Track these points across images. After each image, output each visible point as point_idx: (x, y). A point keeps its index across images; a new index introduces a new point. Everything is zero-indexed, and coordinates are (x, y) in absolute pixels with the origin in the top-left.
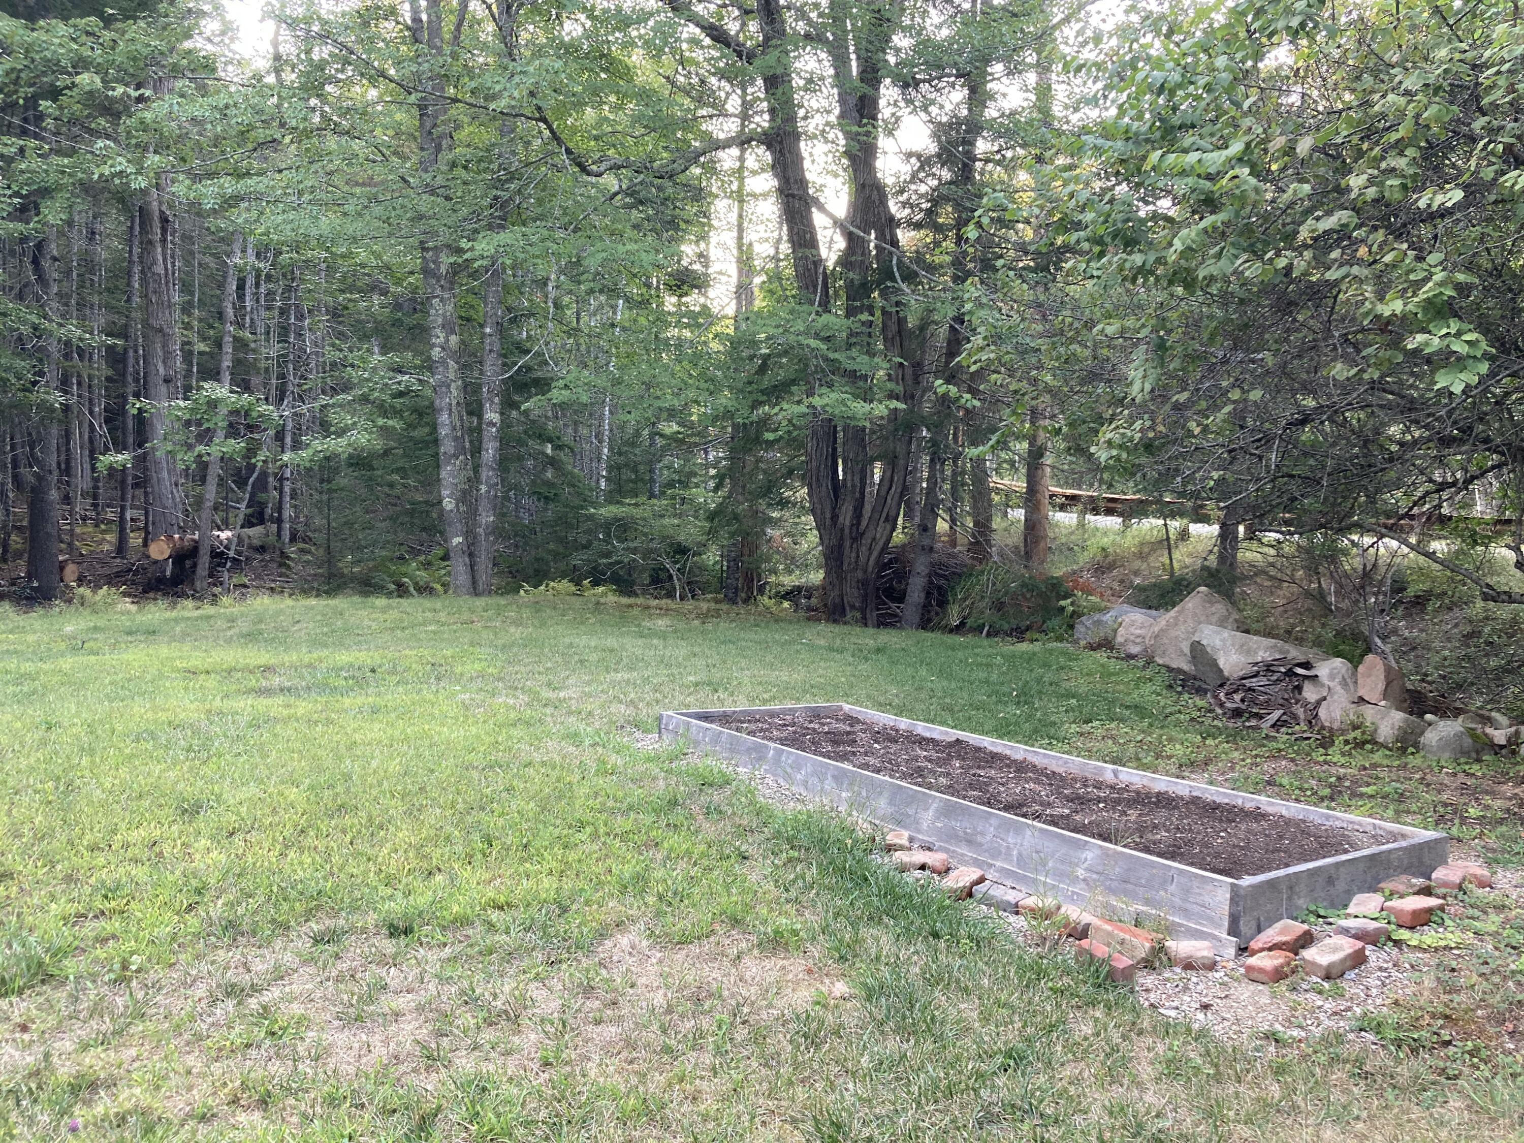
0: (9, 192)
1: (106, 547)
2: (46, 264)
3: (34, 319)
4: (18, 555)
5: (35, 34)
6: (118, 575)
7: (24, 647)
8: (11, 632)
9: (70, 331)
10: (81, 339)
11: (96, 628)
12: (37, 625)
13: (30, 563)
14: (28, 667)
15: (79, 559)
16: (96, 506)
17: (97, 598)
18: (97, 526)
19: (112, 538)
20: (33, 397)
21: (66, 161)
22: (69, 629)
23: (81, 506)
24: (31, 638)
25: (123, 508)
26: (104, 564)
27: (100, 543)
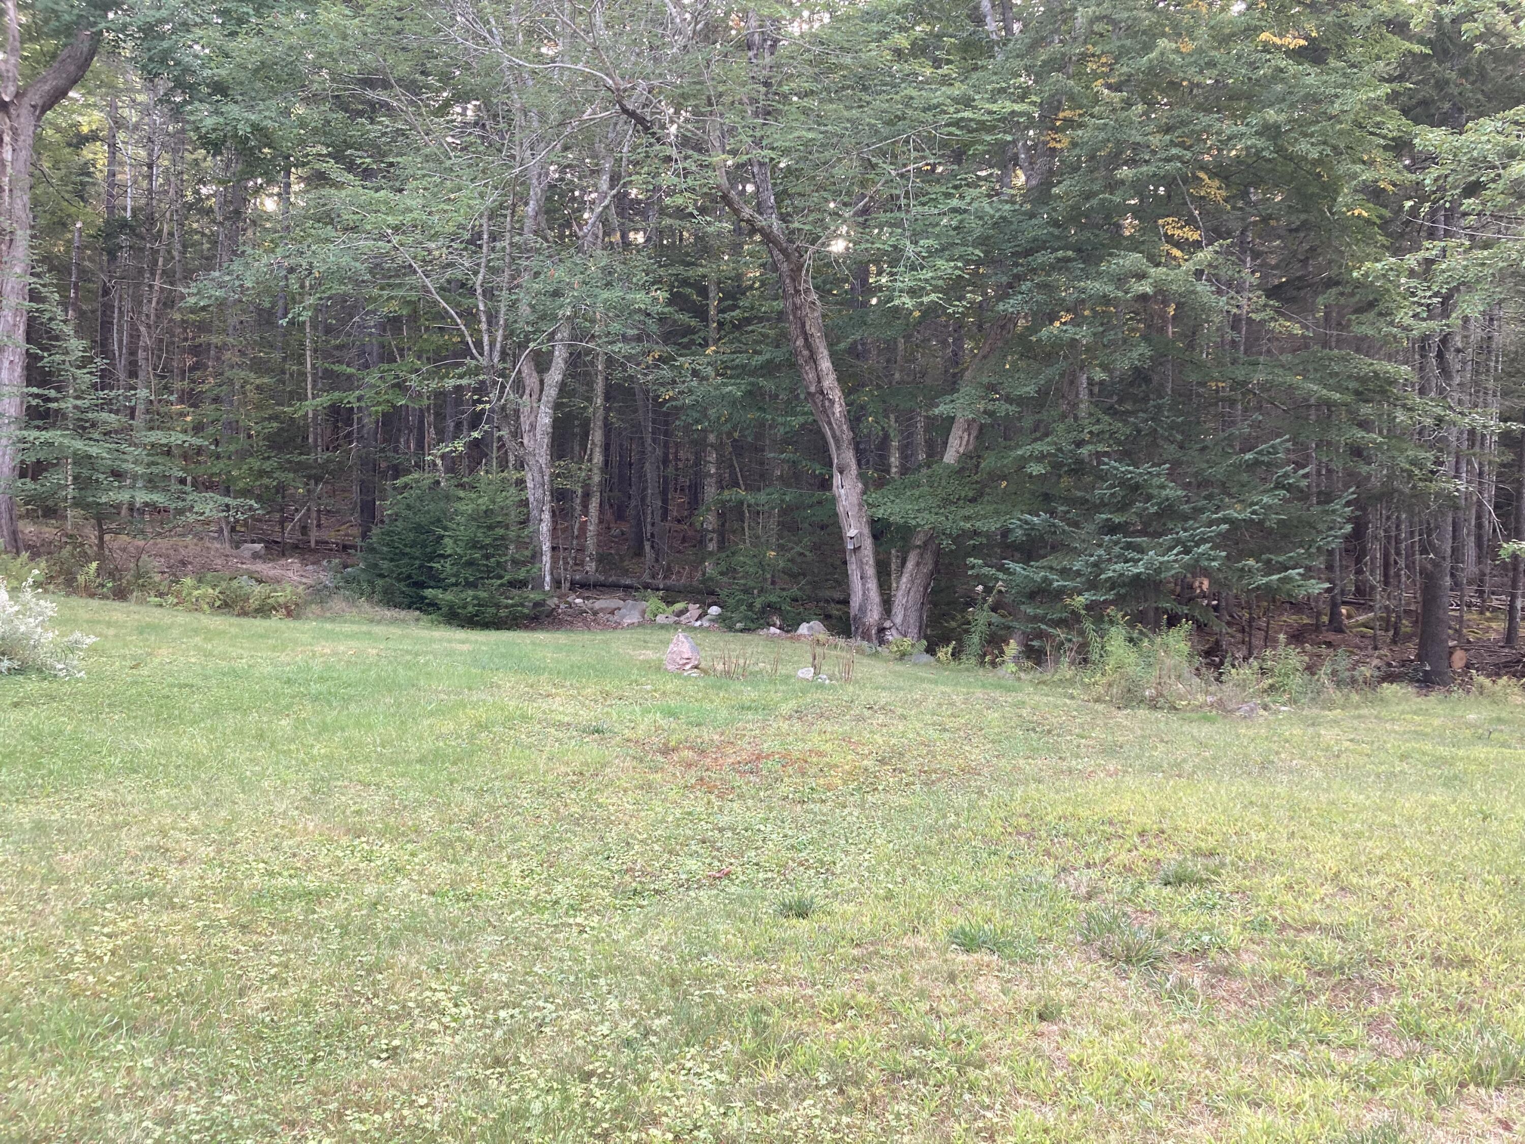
0: (1428, 294)
1: (1493, 636)
2: (1450, 356)
3: (1439, 411)
4: (1409, 637)
5: (1463, 137)
6: (1507, 665)
7: (1429, 730)
8: (1415, 713)
9: (1473, 420)
10: (1485, 427)
11: (1499, 720)
12: (1440, 709)
13: (1422, 646)
14: (1443, 751)
15: (1466, 646)
16: (1481, 593)
17: (1497, 688)
18: (1482, 613)
19: (1499, 626)
20: (1433, 487)
21: (1486, 253)
22: (1472, 717)
23: (1470, 593)
24: (1436, 722)
25: (1513, 597)
26: (1492, 653)
27: (1487, 630)
